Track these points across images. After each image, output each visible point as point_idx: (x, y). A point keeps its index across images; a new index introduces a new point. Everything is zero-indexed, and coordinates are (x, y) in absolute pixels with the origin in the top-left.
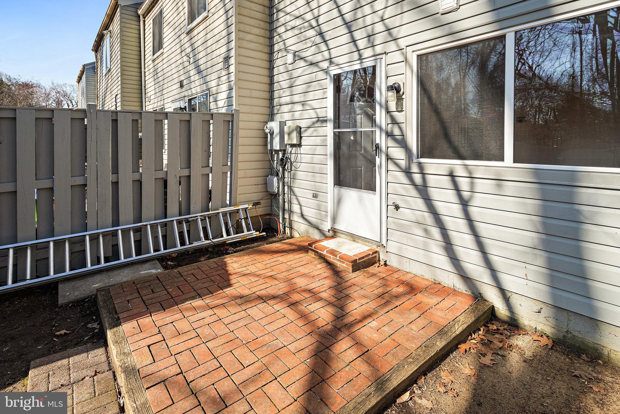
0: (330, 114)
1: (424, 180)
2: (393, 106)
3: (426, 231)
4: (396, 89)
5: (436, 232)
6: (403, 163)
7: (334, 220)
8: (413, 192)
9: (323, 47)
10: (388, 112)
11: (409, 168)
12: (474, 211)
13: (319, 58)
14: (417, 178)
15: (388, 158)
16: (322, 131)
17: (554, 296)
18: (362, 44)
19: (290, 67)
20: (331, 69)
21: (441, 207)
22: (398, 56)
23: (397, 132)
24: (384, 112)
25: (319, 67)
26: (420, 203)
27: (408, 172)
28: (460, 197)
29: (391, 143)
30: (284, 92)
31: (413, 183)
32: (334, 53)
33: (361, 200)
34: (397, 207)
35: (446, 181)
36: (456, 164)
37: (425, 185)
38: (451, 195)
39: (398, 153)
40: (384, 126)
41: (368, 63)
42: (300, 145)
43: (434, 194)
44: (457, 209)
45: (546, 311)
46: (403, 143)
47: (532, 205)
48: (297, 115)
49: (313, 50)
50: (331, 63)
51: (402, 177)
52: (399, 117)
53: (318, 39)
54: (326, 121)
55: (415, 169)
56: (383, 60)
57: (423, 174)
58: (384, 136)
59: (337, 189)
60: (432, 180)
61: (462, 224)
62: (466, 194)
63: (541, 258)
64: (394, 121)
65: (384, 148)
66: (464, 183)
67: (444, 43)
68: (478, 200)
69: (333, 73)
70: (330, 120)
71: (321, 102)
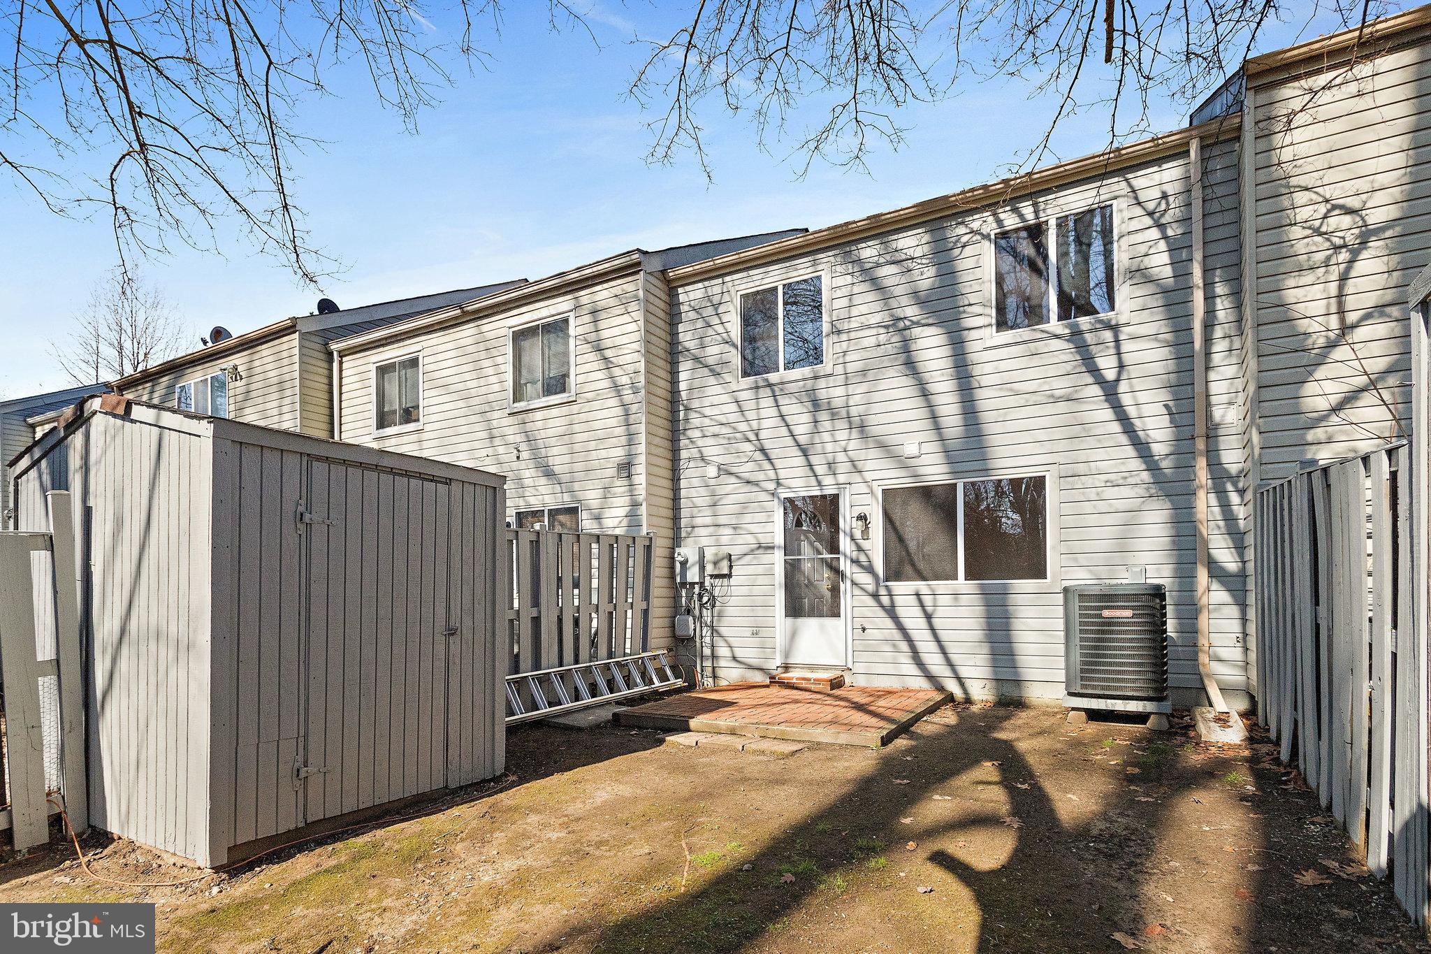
0: (779, 539)
1: (892, 601)
2: (858, 534)
3: (894, 646)
4: (862, 518)
5: (904, 646)
6: (871, 588)
7: (787, 654)
8: (881, 613)
9: (766, 465)
10: (853, 539)
11: (877, 591)
12: (937, 623)
13: (761, 476)
14: (885, 600)
15: (854, 583)
16: (766, 558)
17: (995, 673)
18: (820, 470)
19: (712, 482)
20: (779, 491)
21: (908, 623)
22: (863, 488)
23: (863, 558)
24: (848, 539)
25: (761, 487)
26: (889, 623)
27: (875, 596)
28: (925, 611)
29: (856, 569)
30: (699, 511)
31: (882, 606)
32: (782, 474)
33: (822, 627)
34: (864, 629)
35: (913, 600)
36: (921, 586)
37: (893, 606)
38: (917, 611)
39: (865, 579)
40: (848, 553)
41: (830, 491)
42: (729, 576)
43: (901, 612)
44: (922, 623)
45: (989, 685)
46: (870, 569)
47: (979, 610)
48: (724, 540)
49: (750, 466)
50: (779, 484)
51: (870, 601)
52: (865, 544)
53: (758, 456)
54: (773, 548)
55: (883, 591)
56: (847, 490)
57: (891, 595)
58: (848, 562)
59: (790, 620)
60: (899, 600)
61: (927, 635)
62: (929, 609)
63: (985, 648)
64: (860, 549)
65: (848, 574)
66: (928, 600)
67: (908, 483)
68: (940, 612)
69: (783, 496)
70: (779, 547)
71: (764, 526)
